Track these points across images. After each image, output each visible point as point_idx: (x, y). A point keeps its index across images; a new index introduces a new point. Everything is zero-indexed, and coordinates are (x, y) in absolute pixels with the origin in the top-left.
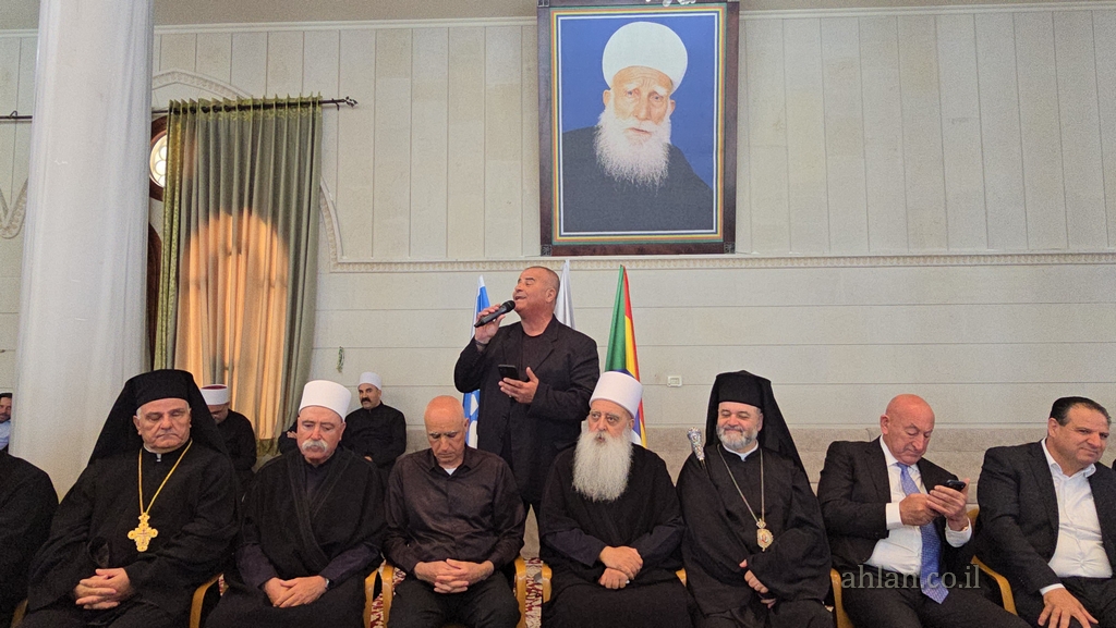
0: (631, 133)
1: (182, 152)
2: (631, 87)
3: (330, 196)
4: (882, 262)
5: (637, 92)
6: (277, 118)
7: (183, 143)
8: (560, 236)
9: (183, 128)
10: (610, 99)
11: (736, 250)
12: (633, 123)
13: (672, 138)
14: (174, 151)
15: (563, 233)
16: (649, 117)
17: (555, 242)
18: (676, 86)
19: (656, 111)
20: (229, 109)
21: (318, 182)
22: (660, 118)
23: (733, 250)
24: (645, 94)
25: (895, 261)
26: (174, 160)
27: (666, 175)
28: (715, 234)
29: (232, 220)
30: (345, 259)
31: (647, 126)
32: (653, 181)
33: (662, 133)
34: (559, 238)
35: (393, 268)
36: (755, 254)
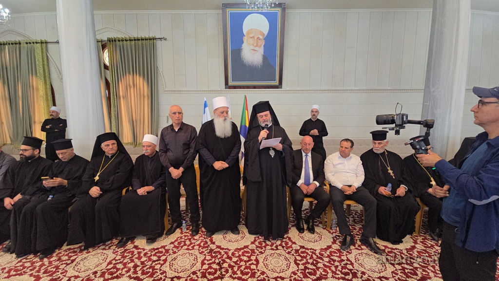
0: (252, 51)
1: (113, 55)
2: (251, 36)
3: (160, 69)
5: (253, 37)
6: (142, 44)
7: (113, 52)
8: (231, 83)
9: (113, 47)
10: (245, 39)
11: (282, 88)
12: (252, 47)
13: (264, 53)
14: (111, 55)
16: (257, 46)
17: (229, 85)
18: (266, 35)
19: (259, 44)
20: (126, 40)
21: (156, 64)
22: (261, 46)
24: (256, 38)
25: (328, 91)
26: (111, 57)
27: (262, 64)
29: (131, 77)
30: (167, 89)
31: (257, 48)
32: (258, 66)
33: (261, 51)
35: (181, 92)
36: (288, 89)
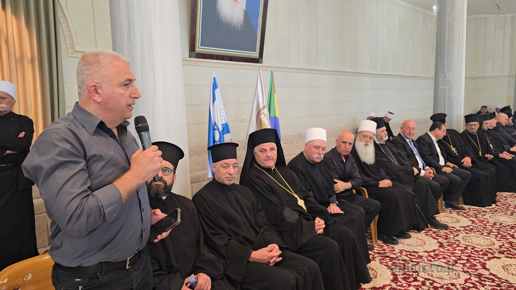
3: (62, 3)
4: (302, 71)
8: (199, 48)
11: (263, 62)
13: (246, 7)
15: (200, 47)
17: (196, 51)
23: (262, 63)
25: (305, 71)
27: (243, 24)
28: (255, 55)
30: (79, 49)
32: (238, 26)
34: (198, 49)
36: (268, 64)
